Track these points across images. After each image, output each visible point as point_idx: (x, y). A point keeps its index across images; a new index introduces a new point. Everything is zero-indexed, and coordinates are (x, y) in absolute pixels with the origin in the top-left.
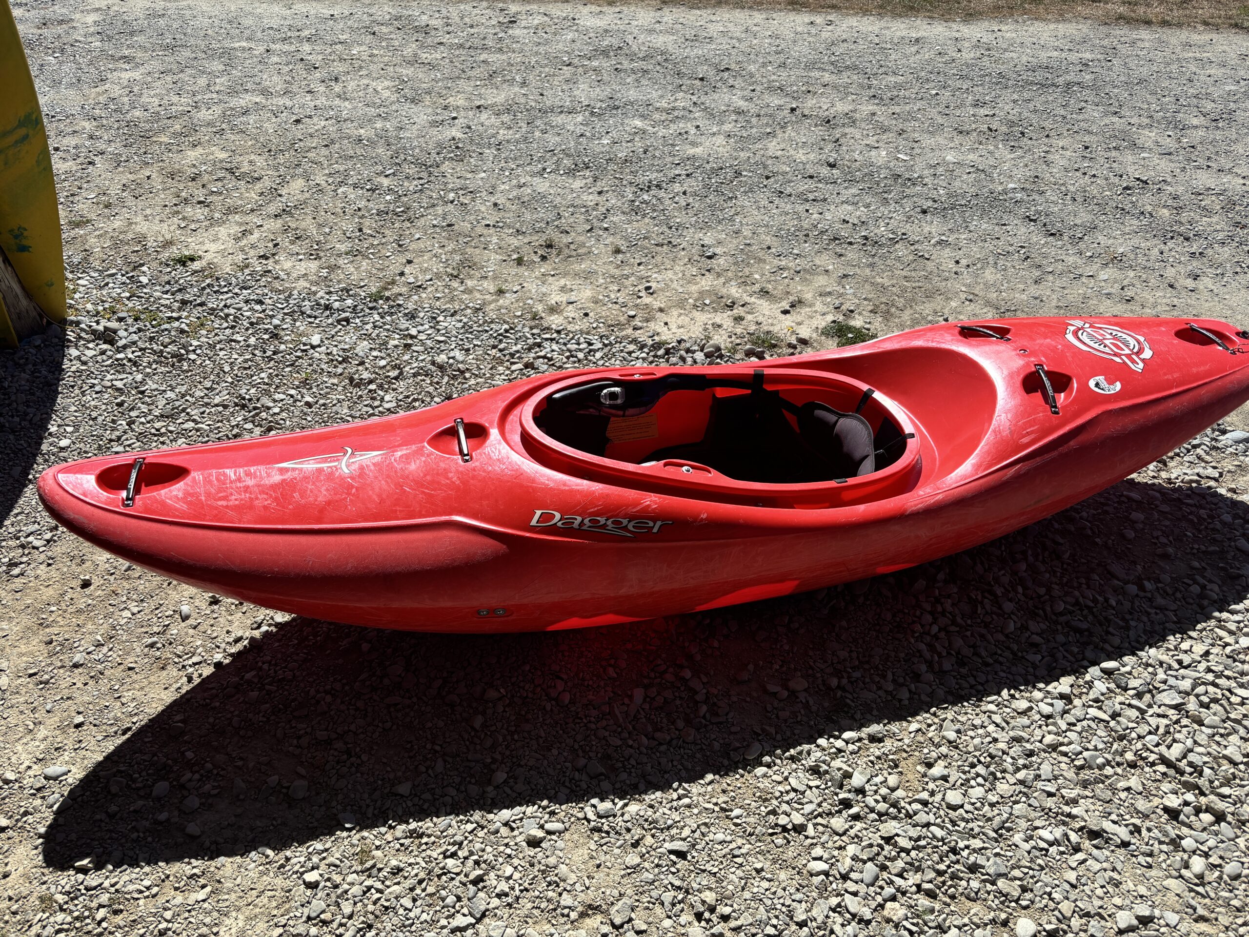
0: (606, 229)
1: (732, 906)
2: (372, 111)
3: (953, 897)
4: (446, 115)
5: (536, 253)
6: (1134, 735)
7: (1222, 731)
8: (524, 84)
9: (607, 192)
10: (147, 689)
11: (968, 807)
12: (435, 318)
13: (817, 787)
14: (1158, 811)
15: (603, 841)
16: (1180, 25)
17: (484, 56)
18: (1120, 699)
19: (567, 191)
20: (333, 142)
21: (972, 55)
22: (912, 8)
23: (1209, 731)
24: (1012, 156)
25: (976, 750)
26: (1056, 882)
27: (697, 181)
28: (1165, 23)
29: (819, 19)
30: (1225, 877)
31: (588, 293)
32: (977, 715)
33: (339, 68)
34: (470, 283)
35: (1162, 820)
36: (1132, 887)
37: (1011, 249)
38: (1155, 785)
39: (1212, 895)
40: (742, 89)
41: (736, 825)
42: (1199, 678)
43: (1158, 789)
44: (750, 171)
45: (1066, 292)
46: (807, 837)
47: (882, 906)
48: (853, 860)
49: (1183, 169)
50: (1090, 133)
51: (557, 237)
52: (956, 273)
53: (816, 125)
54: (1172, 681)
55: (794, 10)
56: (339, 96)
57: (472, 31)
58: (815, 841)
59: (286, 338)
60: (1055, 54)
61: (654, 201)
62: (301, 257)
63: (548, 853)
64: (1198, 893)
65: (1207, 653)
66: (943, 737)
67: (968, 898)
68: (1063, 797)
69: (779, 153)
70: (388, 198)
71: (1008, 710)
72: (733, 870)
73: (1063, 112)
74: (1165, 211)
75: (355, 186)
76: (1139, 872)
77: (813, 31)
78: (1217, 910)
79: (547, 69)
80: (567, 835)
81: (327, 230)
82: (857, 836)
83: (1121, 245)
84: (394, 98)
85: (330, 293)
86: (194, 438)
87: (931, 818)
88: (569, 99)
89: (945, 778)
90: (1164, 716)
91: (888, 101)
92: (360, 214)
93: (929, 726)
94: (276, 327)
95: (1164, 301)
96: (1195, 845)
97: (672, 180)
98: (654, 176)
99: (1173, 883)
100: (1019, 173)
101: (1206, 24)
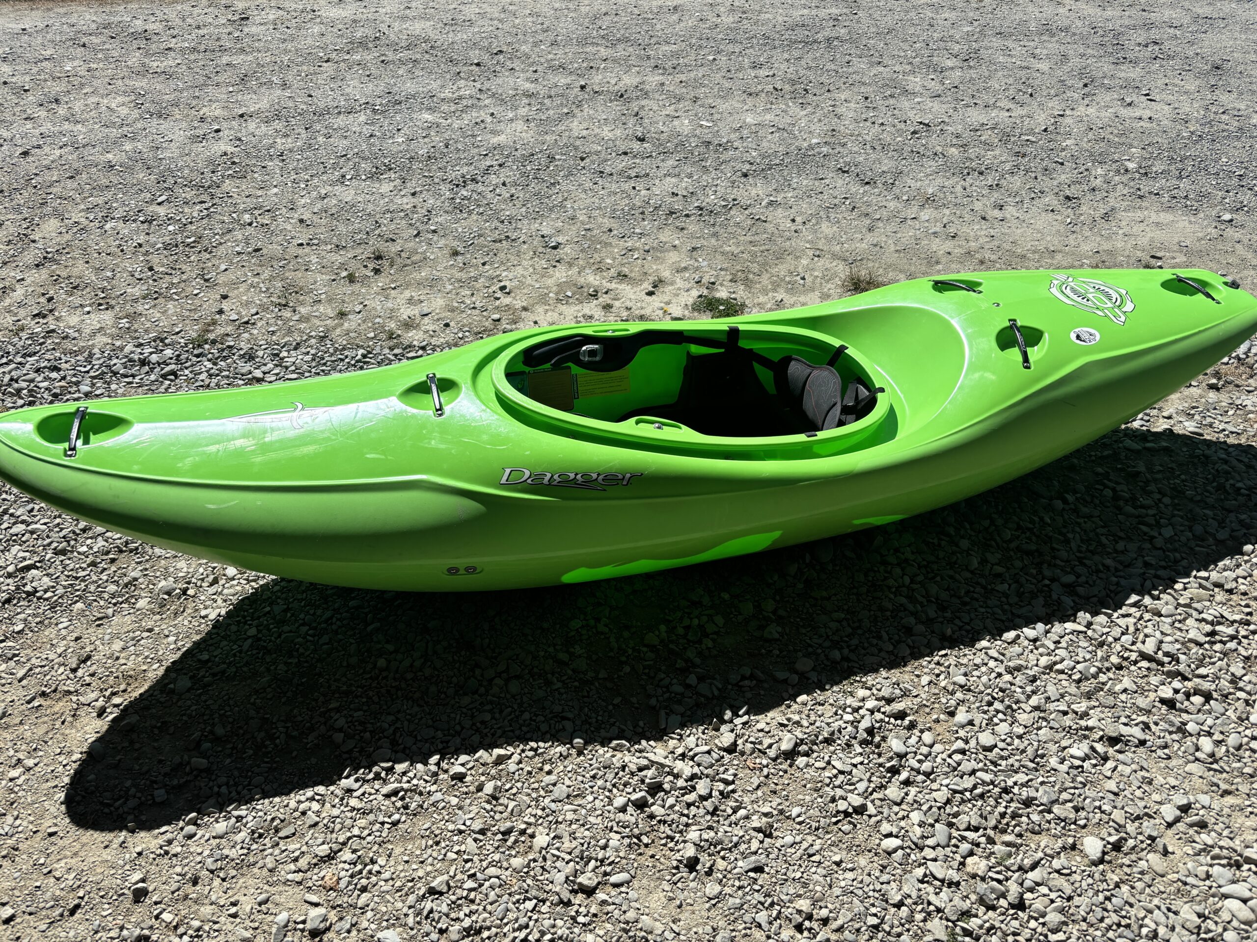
0: (434, 231)
1: (826, 907)
2: (114, 132)
3: (1020, 835)
4: (205, 128)
5: (366, 266)
6: (1110, 639)
7: (1179, 617)
8: (284, 85)
9: (421, 192)
10: (82, 854)
11: (1001, 745)
12: (277, 355)
13: (862, 763)
14: (1157, 704)
15: (675, 878)
17: (225, 59)
19: (377, 196)
20: (78, 172)
21: (732, 20)
24: (804, 113)
25: (986, 688)
26: (1101, 794)
27: (512, 170)
30: (1231, 750)
31: (437, 303)
32: (975, 654)
34: (303, 310)
35: (1163, 711)
36: (1163, 781)
37: (836, 201)
38: (1145, 680)
39: (1227, 769)
40: (523, 71)
41: (800, 823)
43: (1148, 683)
44: (562, 154)
45: (899, 235)
46: (870, 816)
47: (963, 864)
48: (920, 826)
49: (955, 109)
50: (864, 84)
51: (382, 246)
52: (796, 231)
53: (611, 101)
56: (67, 120)
57: (201, 32)
58: (879, 818)
60: (806, 12)
61: (475, 196)
62: (87, 309)
63: (624, 908)
64: (1215, 770)
66: (954, 683)
67: (1033, 832)
68: (1076, 713)
69: (585, 133)
70: (171, 228)
72: (814, 870)
73: (833, 67)
74: (953, 150)
75: (125, 220)
76: (1163, 765)
78: (1235, 781)
79: (305, 68)
80: (635, 883)
81: (109, 274)
82: (915, 801)
83: (929, 185)
84: (135, 114)
85: (140, 345)
86: (31, 543)
87: (973, 765)
88: (342, 98)
89: (971, 723)
90: (1128, 615)
91: (671, 70)
92: (143, 250)
93: (938, 675)
95: (983, 233)
96: (1198, 727)
97: (486, 172)
98: (465, 170)
99: (1193, 767)
100: (817, 128)
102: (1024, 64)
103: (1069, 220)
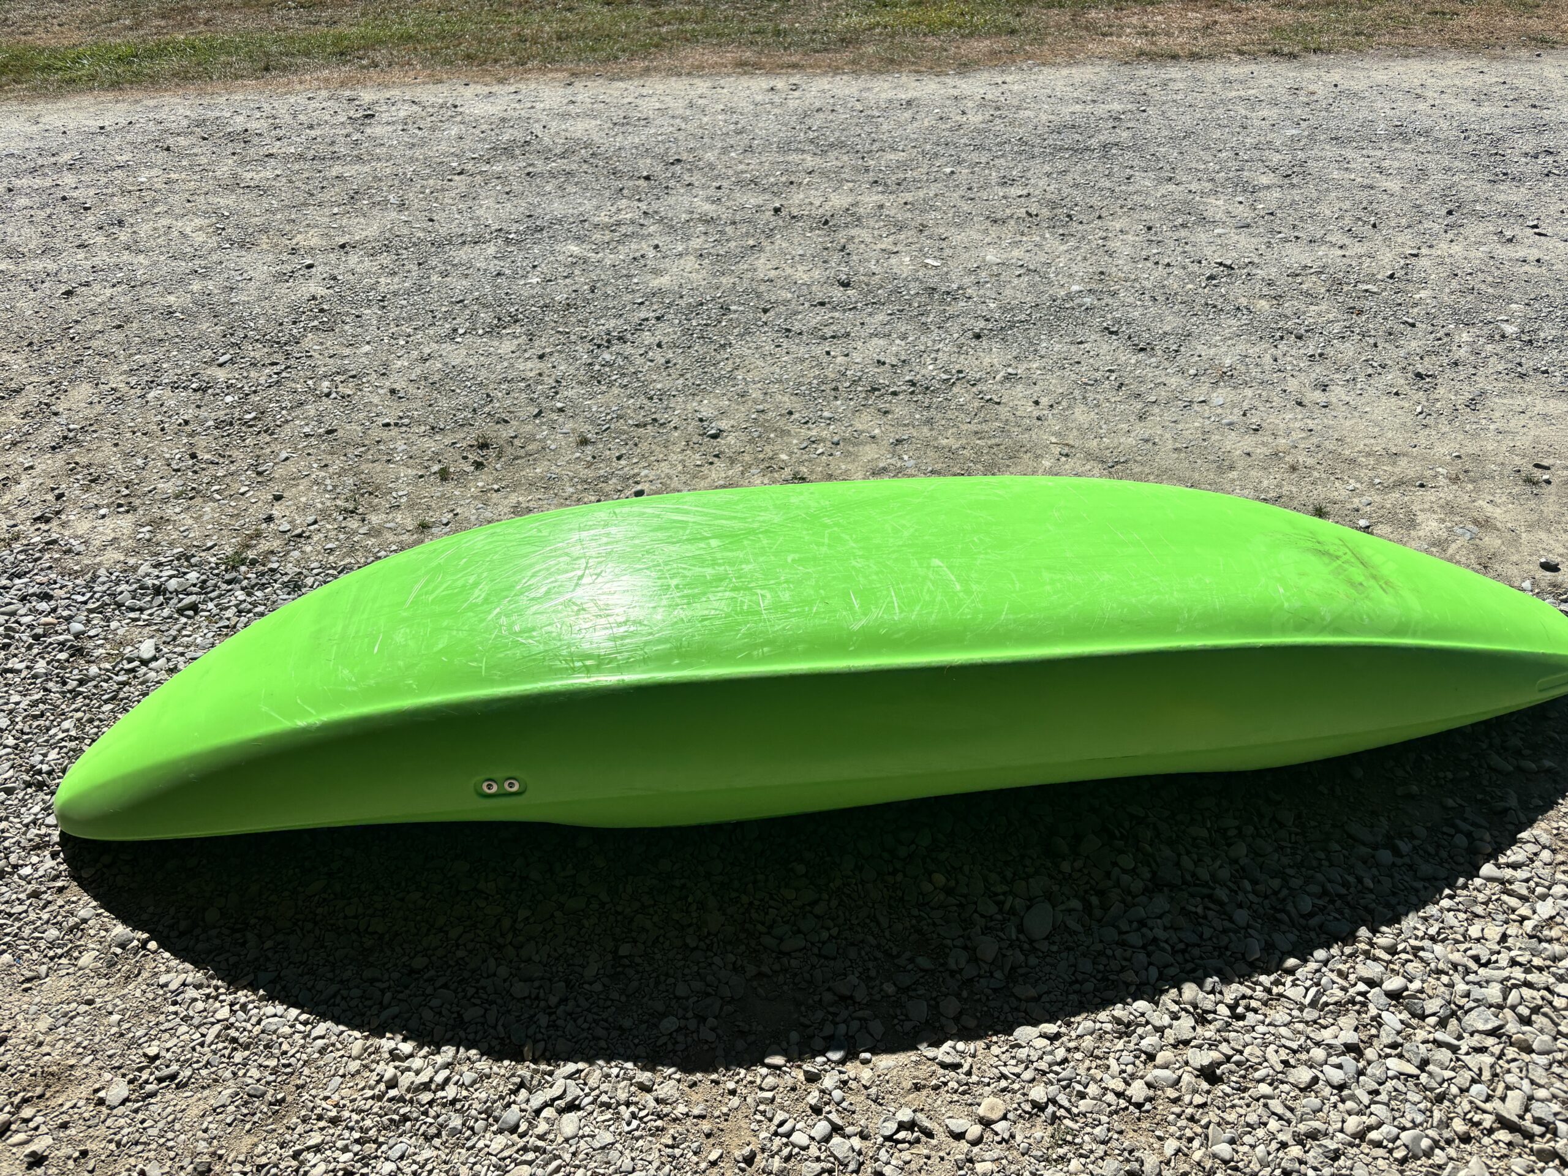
0: (561, 410)
2: (183, 266)
4: (296, 262)
5: (465, 458)
6: (1454, 1090)
8: (402, 206)
9: (551, 354)
16: (1211, 57)
17: (336, 170)
18: (1421, 1035)
19: (494, 359)
20: (128, 319)
21: (980, 118)
22: (892, 61)
23: (1543, 1060)
24: (1065, 247)
25: (1262, 1167)
27: (672, 325)
28: (1194, 56)
29: (780, 84)
32: (1248, 1105)
33: (121, 205)
34: (375, 519)
37: (1098, 375)
38: (1503, 1164)
40: (704, 187)
42: (1508, 979)
43: (1508, 1170)
44: (740, 304)
45: (1180, 427)
49: (1269, 245)
50: (1148, 208)
51: (490, 430)
52: (1039, 419)
53: (812, 229)
54: (1477, 992)
55: (745, 73)
56: (128, 248)
57: (313, 133)
59: (97, 653)
60: (1078, 108)
61: (620, 361)
62: (103, 511)
65: (1504, 937)
66: (1215, 1156)
69: (773, 274)
70: (229, 399)
71: (1286, 1087)
73: (1108, 184)
74: (1263, 302)
75: (174, 387)
77: (777, 99)
79: (431, 182)
81: (140, 462)
83: (1226, 354)
84: (213, 242)
85: (158, 565)
88: (470, 223)
90: (1483, 1050)
91: (894, 187)
92: (188, 429)
93: (1190, 1140)
94: (77, 636)
95: (1297, 425)
97: (639, 327)
98: (612, 323)
100: (1080, 269)
101: (1241, 53)
102: (1366, 182)
103: (1419, 409)
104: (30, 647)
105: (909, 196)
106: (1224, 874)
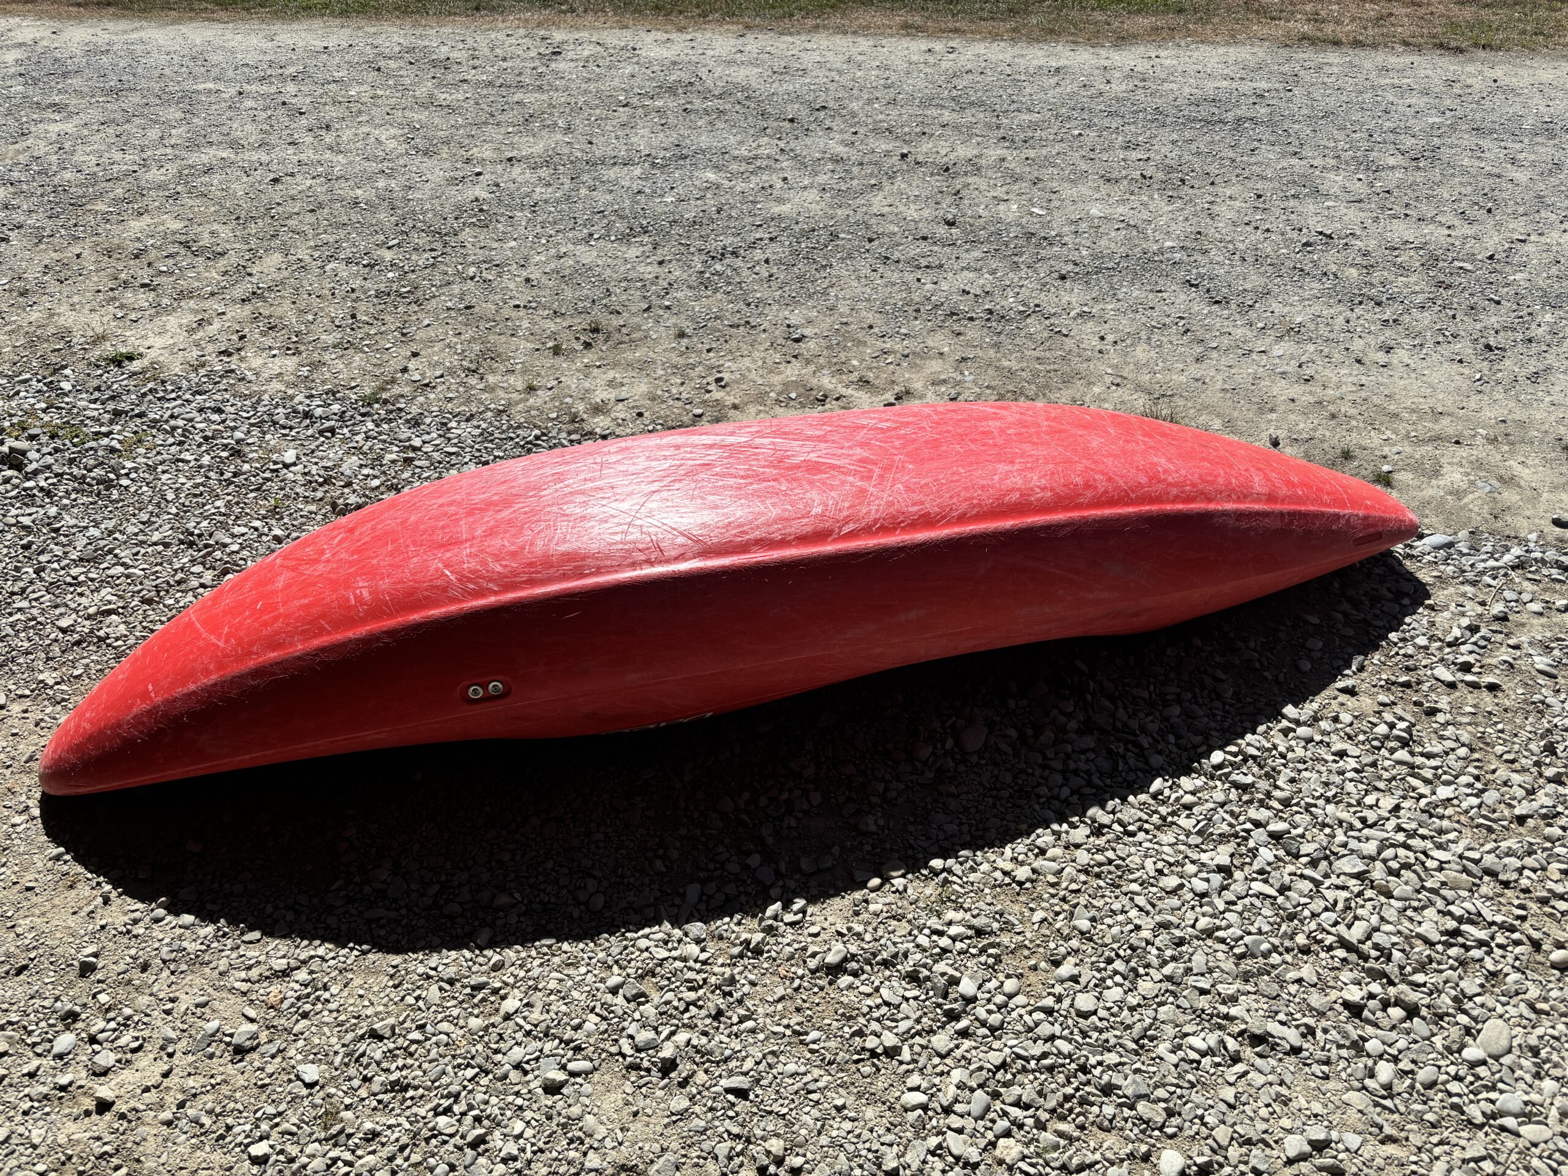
0: (668, 308)
1: (804, 1156)
2: (374, 166)
3: (1082, 1128)
4: (468, 170)
5: (577, 339)
6: (1306, 913)
7: (1415, 904)
8: (568, 130)
9: (670, 261)
11: (1102, 1013)
12: (445, 424)
13: (916, 998)
14: (1337, 1006)
15: (642, 1081)
16: (1374, 46)
17: (518, 97)
18: (1290, 868)
19: (620, 261)
20: (321, 206)
21: (1124, 87)
22: (1052, 31)
23: (1399, 904)
24: (1170, 208)
25: (1114, 941)
26: (1210, 1102)
27: (783, 246)
28: (1357, 44)
29: (939, 46)
30: (1418, 1086)
31: (642, 387)
32: (1117, 897)
33: (331, 113)
34: (491, 379)
35: (1342, 1018)
36: (1304, 1104)
37: (1167, 321)
38: (1333, 974)
39: (1402, 1109)
40: (841, 132)
41: (812, 1051)
42: (1387, 839)
43: (1336, 978)
44: (849, 233)
45: (1233, 371)
46: (901, 1063)
47: (993, 1144)
48: (958, 1088)
49: (1376, 220)
51: (605, 319)
52: (1100, 352)
53: (932, 174)
54: (1353, 844)
55: (908, 35)
56: (331, 148)
57: (505, 65)
58: (911, 1067)
59: (251, 456)
60: (1225, 84)
61: (729, 272)
62: (274, 352)
63: (570, 1101)
64: (1385, 1108)
65: (1397, 808)
66: (1075, 928)
67: (1101, 1128)
68: (1219, 994)
69: (886, 210)
70: (390, 275)
71: (1154, 890)
72: (807, 1109)
73: (1231, 154)
74: (1352, 270)
75: (348, 261)
76: (1313, 1085)
77: (931, 60)
78: (1408, 1127)
79: (598, 111)
80: (596, 1076)
81: (310, 317)
82: (963, 1057)
83: (1299, 313)
84: (402, 149)
85: (311, 396)
86: (122, 587)
87: (1057, 1029)
88: (624, 148)
89: (1075, 979)
90: (1344, 888)
91: (1020, 144)
92: (354, 296)
93: (1057, 914)
94: (238, 442)
95: (1350, 379)
96: (1381, 1048)
97: (752, 246)
98: (730, 240)
99: (1356, 1098)
100: (1178, 229)
101: (1406, 44)
102: (1495, 171)
103: (1478, 376)
104: (200, 445)
105: (1032, 153)
106: (1154, 727)
